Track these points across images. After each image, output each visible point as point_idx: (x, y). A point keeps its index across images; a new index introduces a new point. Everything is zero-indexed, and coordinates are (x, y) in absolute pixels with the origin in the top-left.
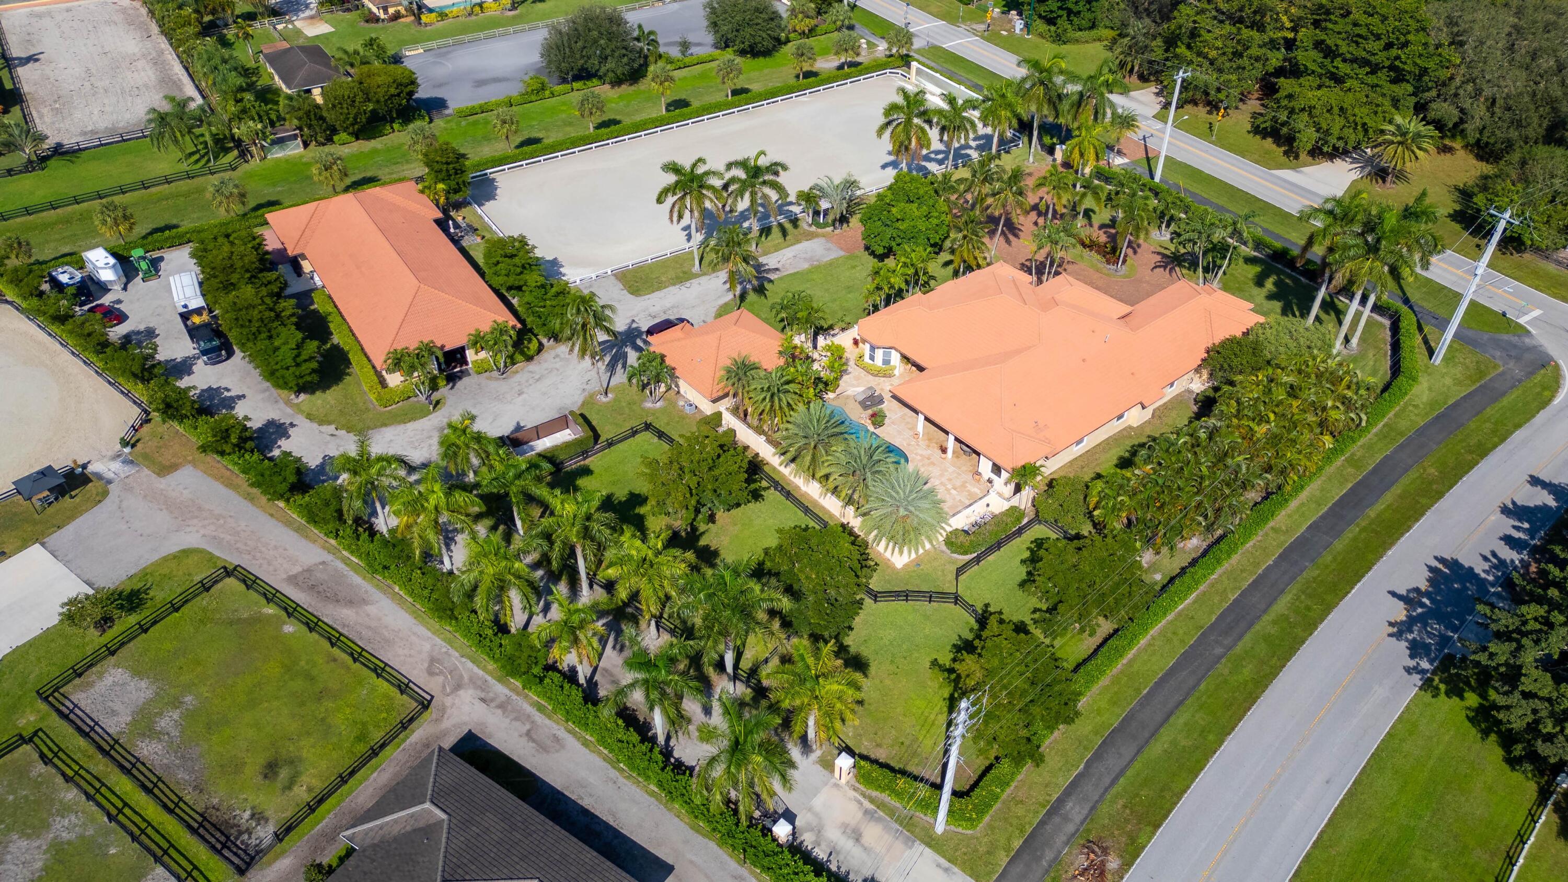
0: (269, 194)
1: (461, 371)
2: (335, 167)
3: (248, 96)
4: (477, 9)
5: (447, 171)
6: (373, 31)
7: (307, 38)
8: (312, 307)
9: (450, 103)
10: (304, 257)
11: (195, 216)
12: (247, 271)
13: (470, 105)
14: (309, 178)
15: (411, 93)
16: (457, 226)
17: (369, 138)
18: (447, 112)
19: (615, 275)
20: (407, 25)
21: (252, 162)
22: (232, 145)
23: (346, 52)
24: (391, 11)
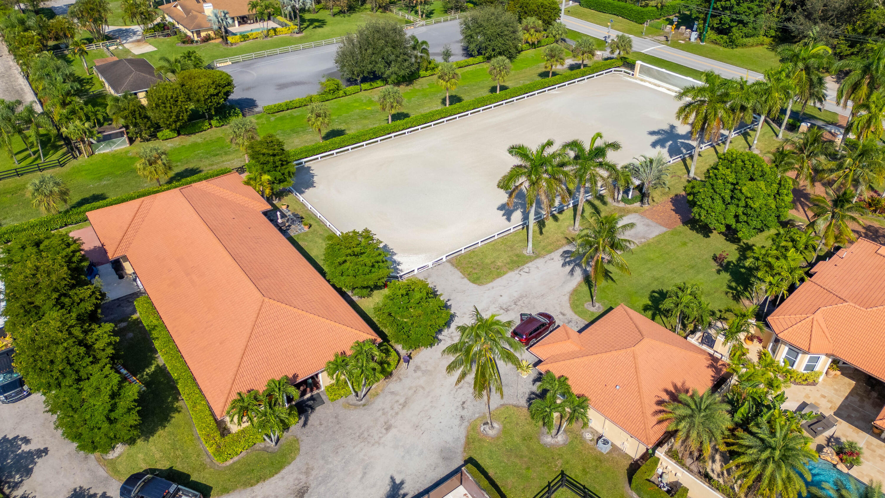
0: (94, 188)
1: (312, 398)
2: (160, 162)
3: (79, 101)
4: (272, 32)
5: (274, 162)
6: (189, 47)
7: (134, 55)
8: (134, 317)
9: (258, 103)
10: (125, 259)
11: (18, 213)
12: (55, 290)
13: (277, 103)
14: (134, 171)
15: (227, 94)
16: (283, 216)
17: (189, 134)
18: (257, 110)
19: (449, 261)
20: (217, 45)
21: (80, 158)
22: (62, 143)
23: (168, 61)
24: (203, 34)
